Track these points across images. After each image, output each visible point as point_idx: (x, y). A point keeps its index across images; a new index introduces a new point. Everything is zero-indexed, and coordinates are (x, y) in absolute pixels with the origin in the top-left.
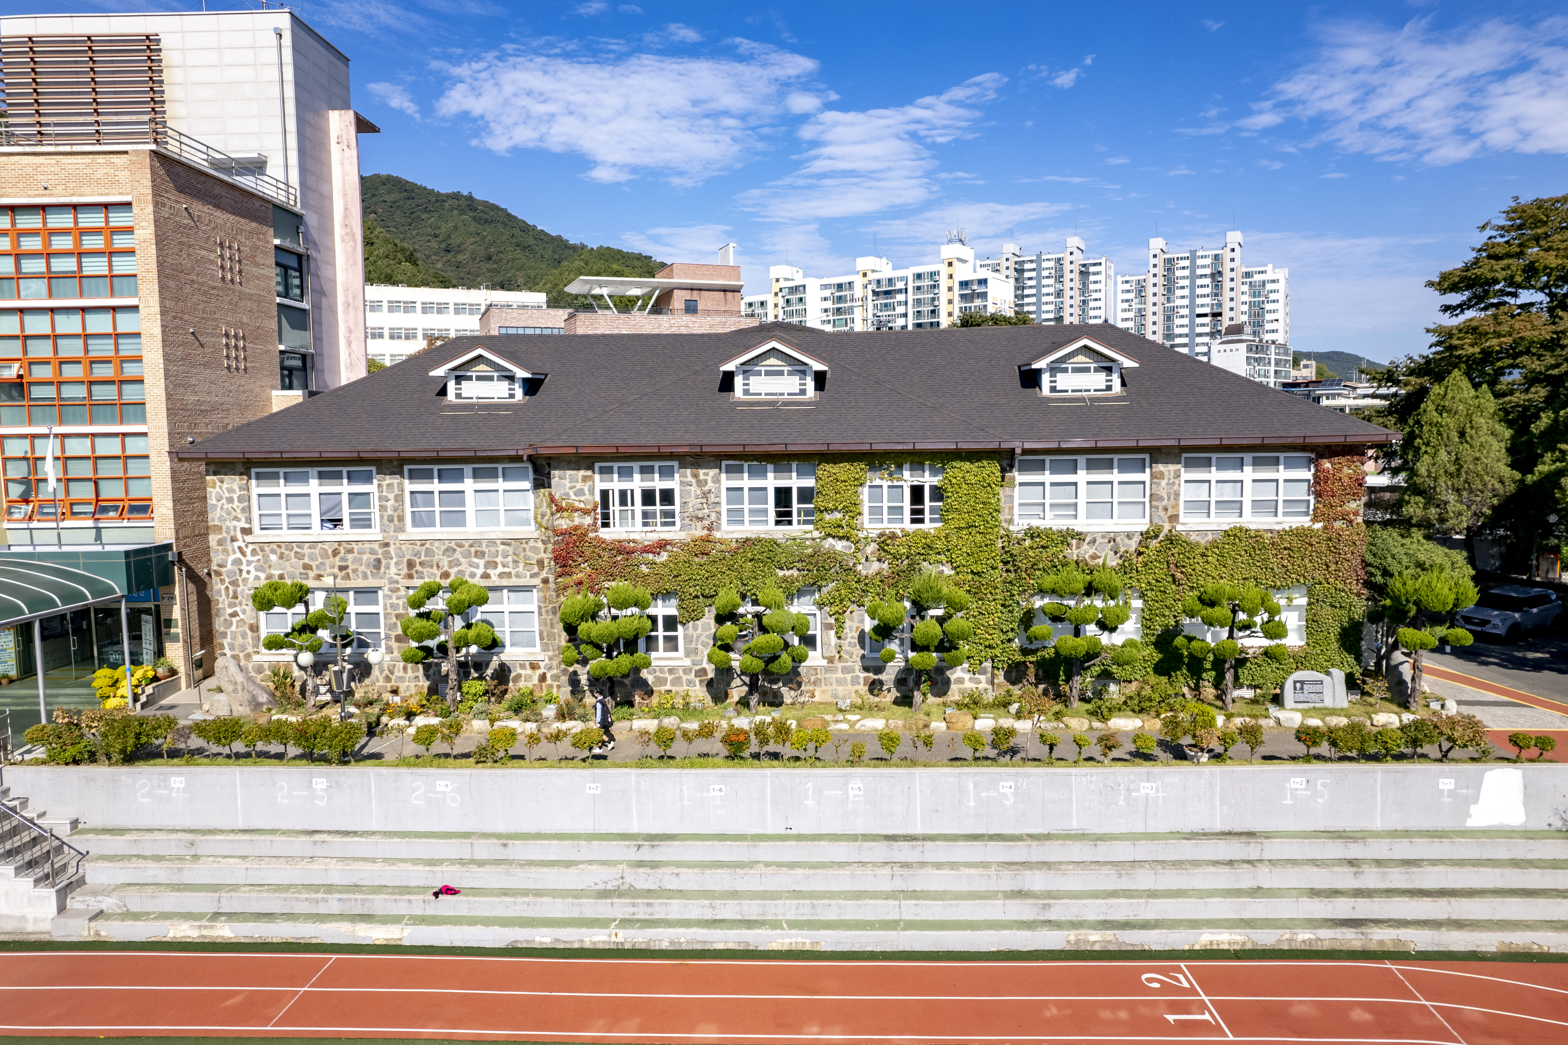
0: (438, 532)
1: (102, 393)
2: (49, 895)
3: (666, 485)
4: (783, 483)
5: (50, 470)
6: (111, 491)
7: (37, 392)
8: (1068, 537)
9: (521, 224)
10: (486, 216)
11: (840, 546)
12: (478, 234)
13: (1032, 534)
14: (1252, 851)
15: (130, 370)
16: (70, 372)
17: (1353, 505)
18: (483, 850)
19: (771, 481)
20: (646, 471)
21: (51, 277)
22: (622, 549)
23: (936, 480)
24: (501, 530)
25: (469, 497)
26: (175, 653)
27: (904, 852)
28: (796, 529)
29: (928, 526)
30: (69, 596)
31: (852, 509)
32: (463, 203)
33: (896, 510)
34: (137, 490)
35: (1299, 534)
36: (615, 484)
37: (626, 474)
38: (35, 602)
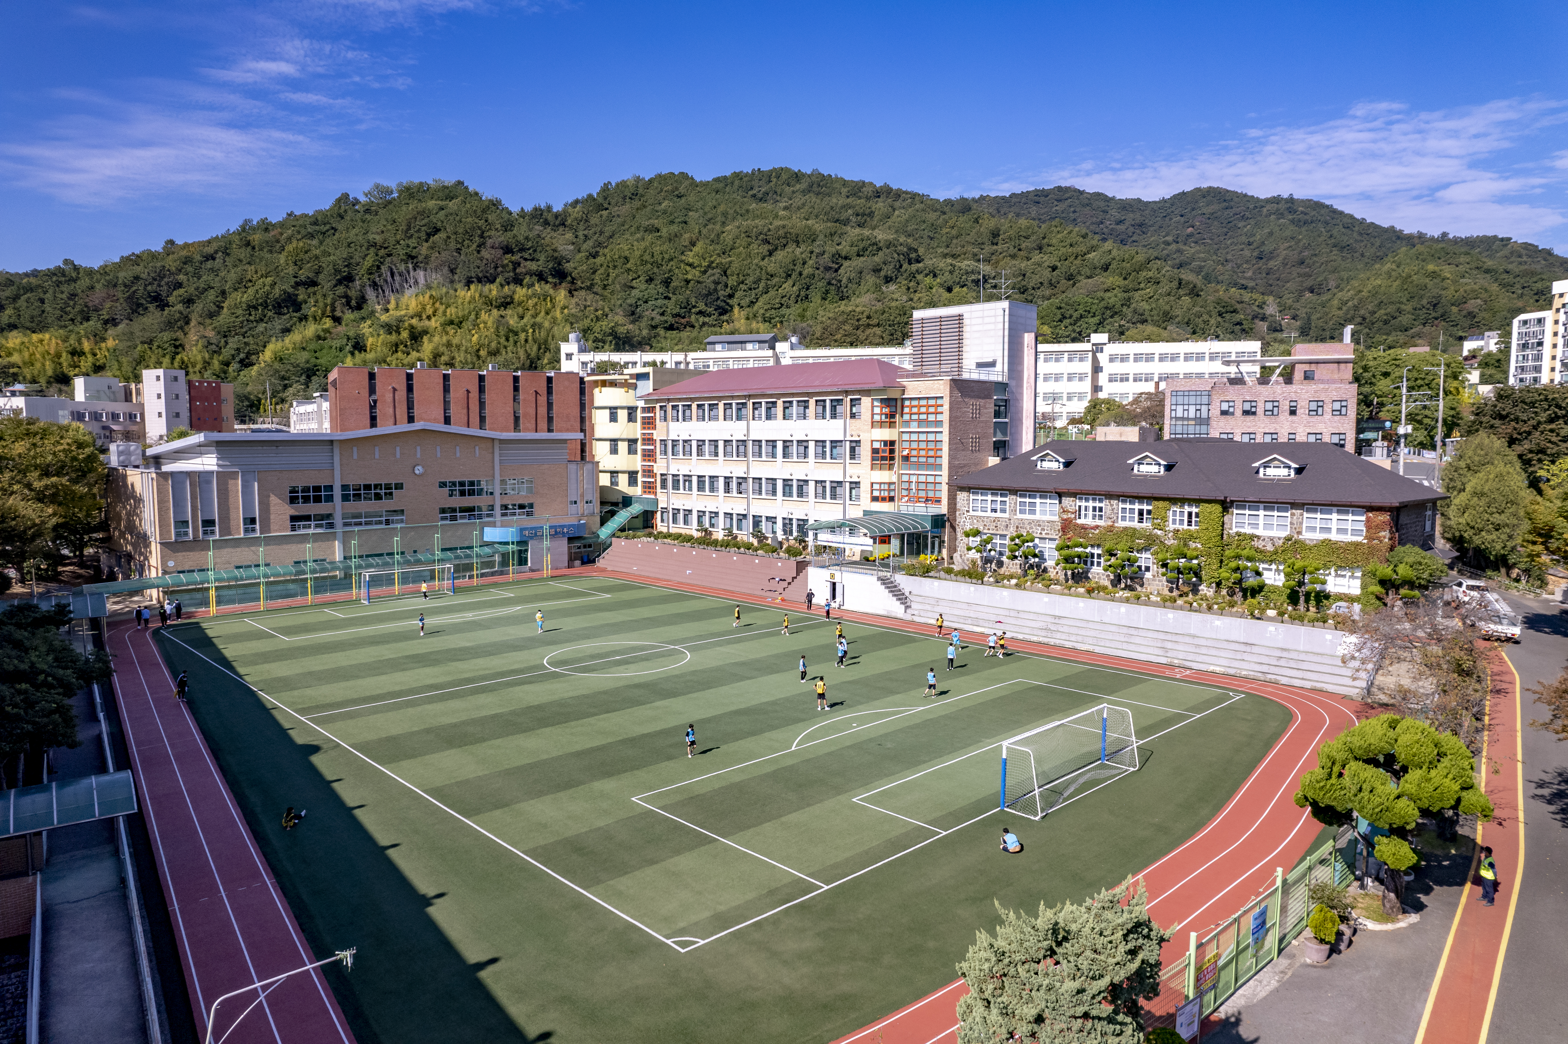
0: (1027, 516)
1: (931, 460)
2: (903, 607)
3: (1101, 505)
4: (1141, 507)
5: (913, 486)
6: (931, 494)
7: (913, 459)
8: (1252, 537)
9: (1345, 220)
10: (1306, 217)
11: (1159, 532)
12: (1292, 238)
13: (1239, 534)
14: (1248, 649)
15: (939, 453)
16: (923, 453)
17: (1383, 534)
18: (1012, 614)
19: (1137, 507)
20: (1094, 500)
21: (920, 421)
22: (1084, 527)
23: (1197, 510)
24: (1048, 517)
25: (1038, 505)
26: (945, 552)
27: (1133, 632)
28: (1144, 525)
29: (1193, 528)
30: (915, 528)
31: (1165, 519)
32: (1282, 206)
33: (1181, 521)
34: (938, 495)
35: (1357, 545)
36: (1083, 504)
37: (1087, 500)
38: (907, 528)
